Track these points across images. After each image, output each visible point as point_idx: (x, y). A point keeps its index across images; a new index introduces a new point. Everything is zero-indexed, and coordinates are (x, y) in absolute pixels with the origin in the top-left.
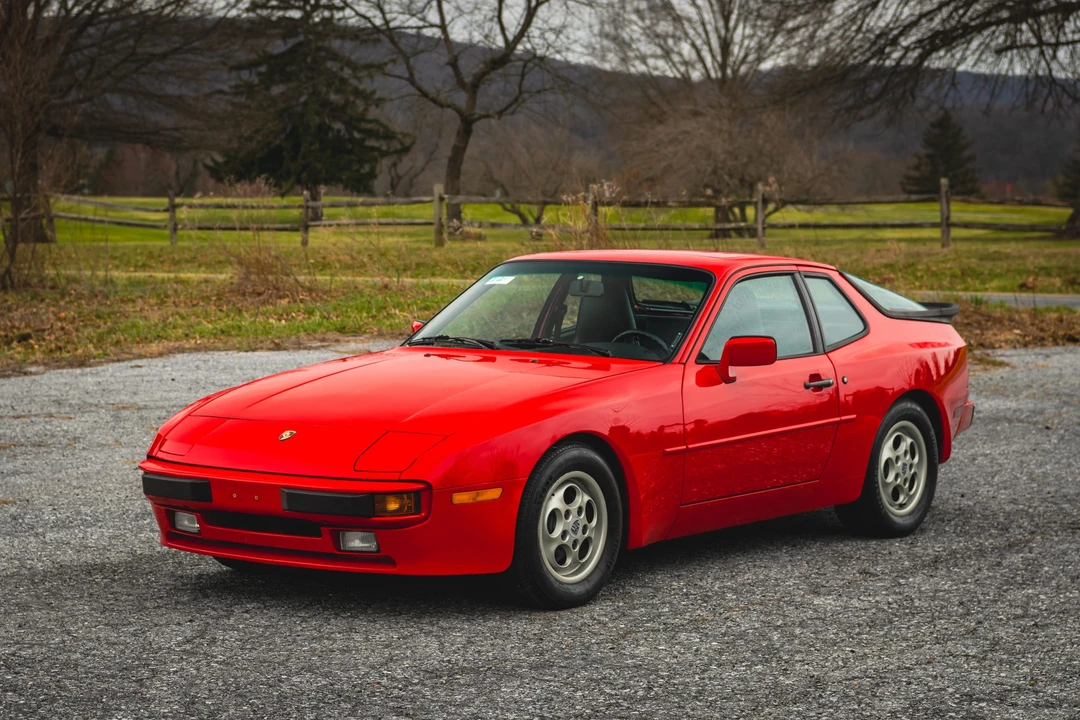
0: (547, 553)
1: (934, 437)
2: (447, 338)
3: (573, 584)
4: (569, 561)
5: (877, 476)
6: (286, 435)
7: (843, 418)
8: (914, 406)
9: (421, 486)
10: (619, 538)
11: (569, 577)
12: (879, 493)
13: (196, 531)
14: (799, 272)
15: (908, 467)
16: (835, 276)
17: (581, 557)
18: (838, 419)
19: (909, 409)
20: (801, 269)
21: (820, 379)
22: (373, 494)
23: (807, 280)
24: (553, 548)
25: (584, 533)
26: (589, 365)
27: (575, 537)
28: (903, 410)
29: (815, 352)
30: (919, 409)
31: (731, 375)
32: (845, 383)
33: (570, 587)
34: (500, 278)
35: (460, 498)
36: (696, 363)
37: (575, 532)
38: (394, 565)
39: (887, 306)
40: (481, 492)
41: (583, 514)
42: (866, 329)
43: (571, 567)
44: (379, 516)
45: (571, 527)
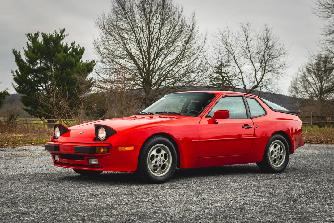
0: (150, 167)
1: (288, 145)
4: (158, 170)
5: (268, 155)
6: (81, 133)
8: (281, 136)
9: (109, 145)
12: (269, 160)
13: (59, 160)
15: (279, 153)
16: (258, 99)
17: (163, 169)
18: (254, 137)
19: (279, 137)
20: (245, 95)
21: (248, 125)
23: (247, 99)
24: (152, 165)
25: (163, 162)
27: (160, 163)
28: (277, 137)
29: (247, 118)
30: (282, 137)
31: (216, 121)
32: (257, 127)
33: (158, 177)
35: (120, 149)
36: (206, 117)
37: (160, 161)
38: (102, 167)
39: (274, 108)
40: (128, 147)
41: (163, 156)
42: (266, 113)
43: (159, 172)
44: (97, 153)
45: (158, 160)
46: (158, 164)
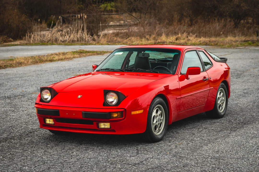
0: (153, 127)
2: (109, 69)
3: (158, 135)
6: (79, 96)
7: (211, 88)
9: (123, 110)
11: (157, 133)
12: (217, 107)
14: (197, 50)
15: (222, 100)
16: (204, 51)
17: (160, 127)
21: (206, 78)
22: (110, 113)
25: (160, 121)
26: (153, 75)
29: (203, 71)
31: (189, 77)
32: (210, 79)
34: (119, 53)
35: (133, 113)
36: (180, 74)
38: (115, 131)
40: (138, 111)
41: (160, 116)
42: (212, 64)
43: (158, 130)
44: (112, 119)
45: (158, 120)
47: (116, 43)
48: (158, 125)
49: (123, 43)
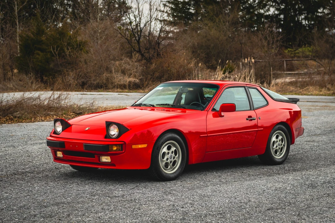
0: (162, 165)
1: (289, 136)
2: (142, 104)
3: (170, 174)
4: (169, 167)
5: (270, 146)
6: (87, 129)
7: (259, 129)
8: (282, 126)
9: (123, 143)
10: (185, 160)
11: (169, 172)
12: (271, 151)
13: (62, 157)
14: (247, 86)
15: (280, 145)
16: (259, 88)
17: (173, 166)
18: (257, 129)
20: (247, 85)
21: (252, 117)
22: (108, 145)
23: (249, 89)
24: (164, 163)
25: (174, 159)
27: (171, 160)
28: (279, 127)
29: (251, 109)
30: (284, 127)
31: (222, 115)
32: (260, 119)
35: (134, 147)
36: (212, 111)
37: (171, 158)
38: (115, 166)
39: (275, 98)
40: (141, 145)
41: (174, 153)
42: (268, 104)
43: (170, 169)
44: (110, 152)
45: (169, 157)
46: (169, 161)
47: (286, 92)
48: (169, 162)
49: (296, 93)
